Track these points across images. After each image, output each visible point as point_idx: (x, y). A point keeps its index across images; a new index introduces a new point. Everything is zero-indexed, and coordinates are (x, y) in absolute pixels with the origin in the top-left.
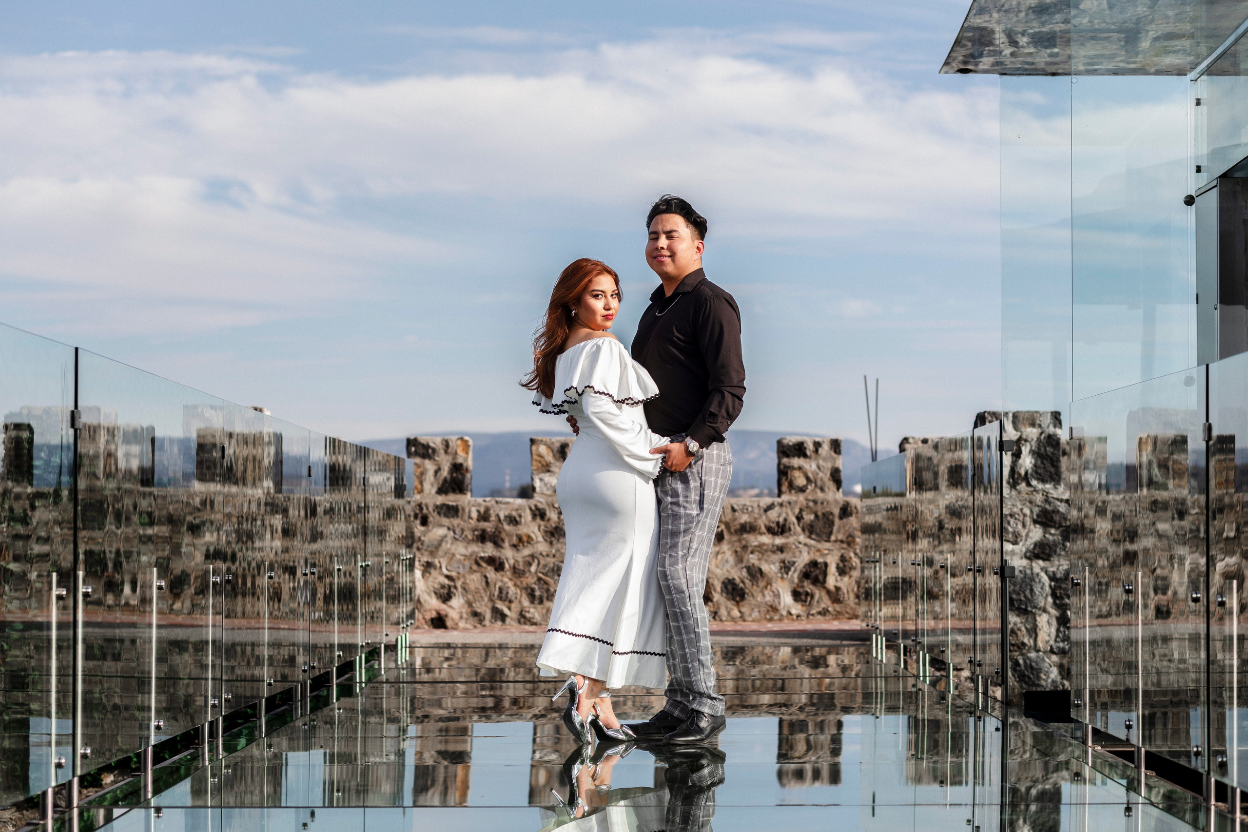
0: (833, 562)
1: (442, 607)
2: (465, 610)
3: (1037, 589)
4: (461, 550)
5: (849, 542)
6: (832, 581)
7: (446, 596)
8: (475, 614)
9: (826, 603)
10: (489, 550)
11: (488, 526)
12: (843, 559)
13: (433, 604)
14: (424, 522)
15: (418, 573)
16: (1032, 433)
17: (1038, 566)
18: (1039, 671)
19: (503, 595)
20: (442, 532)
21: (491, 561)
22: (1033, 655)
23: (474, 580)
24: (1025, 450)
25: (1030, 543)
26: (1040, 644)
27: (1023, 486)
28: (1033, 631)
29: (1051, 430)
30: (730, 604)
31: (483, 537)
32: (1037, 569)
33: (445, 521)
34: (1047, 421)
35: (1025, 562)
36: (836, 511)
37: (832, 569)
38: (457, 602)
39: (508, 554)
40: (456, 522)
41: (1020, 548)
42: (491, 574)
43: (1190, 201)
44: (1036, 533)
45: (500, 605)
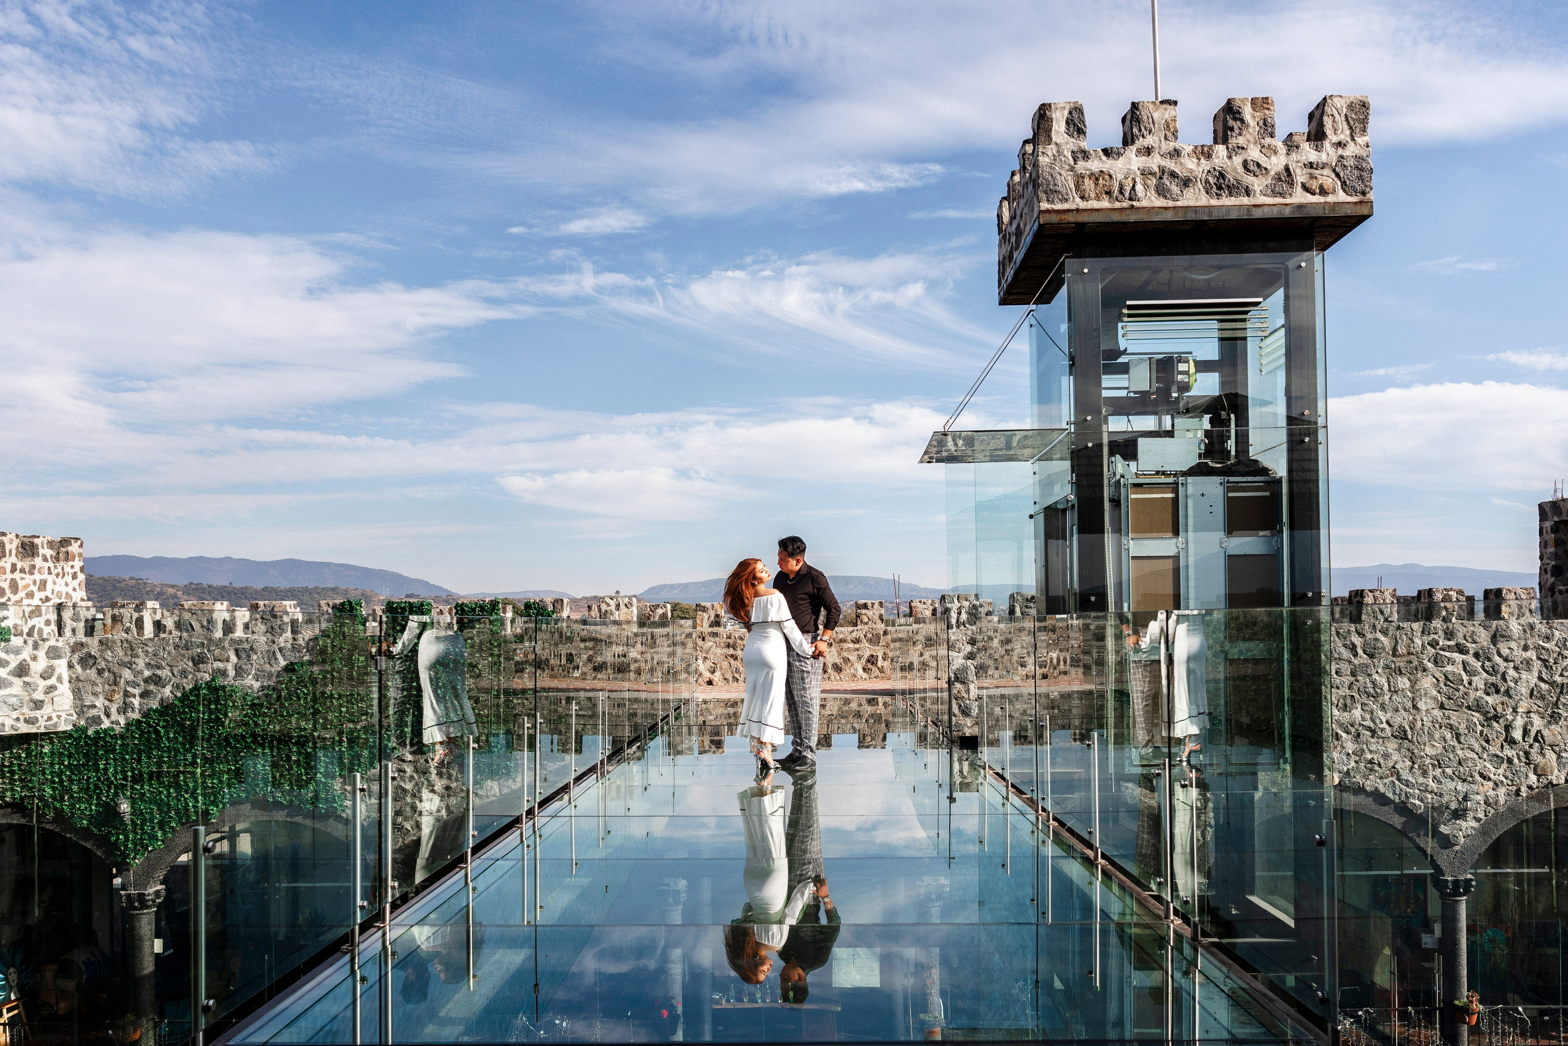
0: (880, 655)
1: (712, 676)
2: (721, 677)
3: (969, 672)
4: (719, 651)
5: (887, 646)
6: (880, 663)
7: (713, 672)
8: (725, 679)
9: (877, 673)
10: (731, 651)
11: (731, 641)
12: (885, 654)
13: (707, 675)
14: (703, 639)
15: (700, 662)
16: (966, 604)
17: (969, 662)
18: (971, 709)
19: (737, 671)
20: (711, 644)
21: (732, 656)
22: (968, 702)
23: (725, 664)
24: (963, 611)
25: (966, 652)
26: (971, 697)
27: (962, 627)
28: (968, 691)
29: (975, 602)
30: (836, 674)
31: (728, 646)
32: (969, 664)
33: (712, 639)
34: (972, 598)
35: (964, 661)
36: (882, 633)
37: (880, 658)
38: (718, 674)
39: (739, 653)
40: (717, 639)
41: (961, 655)
42: (732, 661)
43: (1031, 517)
44: (969, 648)
45: (736, 675)
